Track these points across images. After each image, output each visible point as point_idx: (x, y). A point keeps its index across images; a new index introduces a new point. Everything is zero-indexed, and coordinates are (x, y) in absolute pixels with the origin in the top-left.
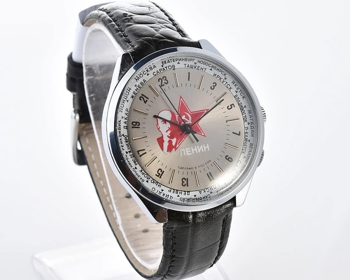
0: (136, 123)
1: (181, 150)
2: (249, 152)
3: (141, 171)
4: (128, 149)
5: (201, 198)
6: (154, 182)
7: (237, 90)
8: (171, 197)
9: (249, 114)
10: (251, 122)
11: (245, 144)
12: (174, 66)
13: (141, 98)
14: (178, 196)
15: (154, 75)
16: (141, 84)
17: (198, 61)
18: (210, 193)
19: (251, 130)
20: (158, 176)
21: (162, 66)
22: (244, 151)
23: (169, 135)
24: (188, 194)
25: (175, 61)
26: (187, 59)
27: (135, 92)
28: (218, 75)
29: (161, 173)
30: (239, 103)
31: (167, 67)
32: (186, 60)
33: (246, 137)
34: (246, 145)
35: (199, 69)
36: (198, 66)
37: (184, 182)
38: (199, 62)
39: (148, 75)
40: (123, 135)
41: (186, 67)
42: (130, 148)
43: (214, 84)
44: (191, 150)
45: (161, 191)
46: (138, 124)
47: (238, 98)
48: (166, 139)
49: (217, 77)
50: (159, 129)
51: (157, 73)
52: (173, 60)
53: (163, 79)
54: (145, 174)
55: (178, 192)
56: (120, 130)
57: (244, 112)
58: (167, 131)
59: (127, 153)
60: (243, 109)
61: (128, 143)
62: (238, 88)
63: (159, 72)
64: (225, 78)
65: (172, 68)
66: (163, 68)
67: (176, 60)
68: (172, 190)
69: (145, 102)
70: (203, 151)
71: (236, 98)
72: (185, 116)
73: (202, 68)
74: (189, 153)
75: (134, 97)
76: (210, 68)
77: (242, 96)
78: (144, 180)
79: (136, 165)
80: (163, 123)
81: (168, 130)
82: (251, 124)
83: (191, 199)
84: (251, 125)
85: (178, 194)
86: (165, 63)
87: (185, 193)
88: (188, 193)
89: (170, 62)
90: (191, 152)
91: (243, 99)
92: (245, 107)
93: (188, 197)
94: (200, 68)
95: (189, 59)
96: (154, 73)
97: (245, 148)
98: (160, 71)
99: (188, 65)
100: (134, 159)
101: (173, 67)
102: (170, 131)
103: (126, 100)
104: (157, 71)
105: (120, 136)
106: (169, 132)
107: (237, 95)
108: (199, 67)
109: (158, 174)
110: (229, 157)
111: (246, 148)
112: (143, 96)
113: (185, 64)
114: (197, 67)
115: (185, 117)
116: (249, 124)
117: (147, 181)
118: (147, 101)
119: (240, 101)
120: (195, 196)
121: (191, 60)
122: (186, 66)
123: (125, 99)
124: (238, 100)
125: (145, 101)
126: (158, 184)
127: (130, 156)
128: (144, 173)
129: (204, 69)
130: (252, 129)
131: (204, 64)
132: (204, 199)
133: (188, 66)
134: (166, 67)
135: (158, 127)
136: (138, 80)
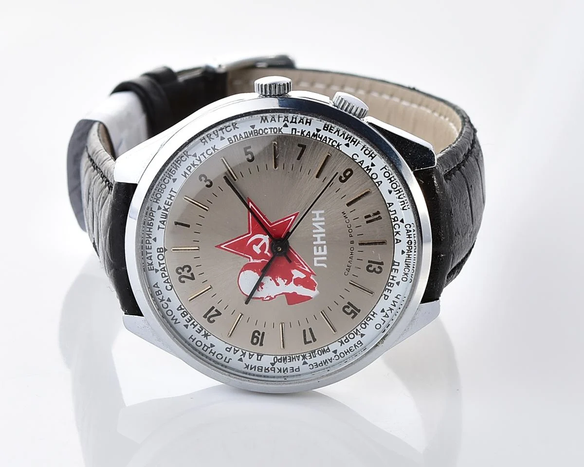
0: (254, 336)
1: (316, 264)
2: (338, 135)
3: (342, 343)
4: (299, 360)
5: (408, 243)
6: (366, 323)
7: (220, 138)
8: (397, 297)
9: (268, 122)
10: (284, 122)
11: (324, 140)
12: (160, 249)
13: (211, 319)
14: (398, 283)
15: (171, 289)
16: (185, 316)
17: (156, 202)
18: (403, 223)
19: (299, 123)
20: (356, 314)
21: (157, 271)
22: (336, 145)
23: (284, 281)
24: (397, 264)
25: (150, 245)
26: (150, 222)
27: (198, 329)
28: (187, 169)
29: (351, 308)
30: (244, 137)
31: (159, 262)
32: (151, 224)
33: (311, 135)
34: (326, 137)
35: (169, 204)
36: (165, 204)
37: (375, 269)
38: (157, 200)
39: (169, 300)
40: (273, 364)
41: (164, 227)
42: (298, 355)
43: (203, 179)
44: (318, 246)
45: (384, 314)
46: (256, 334)
47: (234, 137)
48: (292, 288)
49: (189, 171)
50: (271, 298)
51: (168, 283)
52: (149, 249)
53: (180, 273)
54: (349, 336)
55: (391, 283)
56: (262, 367)
57: (262, 130)
58: (278, 285)
59: (305, 363)
60: (257, 130)
61: (288, 358)
62: (216, 135)
63: (167, 278)
64: (193, 156)
65: (163, 253)
66: (161, 270)
67: (149, 243)
68: (385, 293)
69: (219, 314)
70: (323, 223)
71: (234, 140)
72: (254, 245)
73: (169, 197)
74: (323, 251)
75: (207, 332)
76: (171, 181)
77: (231, 130)
78: (360, 341)
79: (330, 351)
80: (262, 288)
81: (275, 281)
82: (286, 122)
83: (407, 260)
84: (288, 122)
85: (393, 284)
86: (151, 264)
87: (395, 270)
88: (395, 264)
89: (150, 255)
90: (322, 246)
91: (238, 128)
92: (253, 127)
93: (403, 265)
94: (168, 200)
95: (150, 219)
96: (168, 288)
97: (331, 141)
98: (166, 276)
99: (160, 222)
100: (318, 351)
101: (160, 252)
102: (278, 278)
103: (211, 348)
104: (165, 282)
105: (273, 369)
106: (279, 280)
107: (228, 139)
108: (167, 203)
109: (353, 314)
110: (343, 176)
111: (330, 139)
112: (208, 316)
113: (159, 228)
114: (167, 207)
115: (257, 245)
116: (286, 126)
117: (362, 335)
118: (216, 311)
119: (240, 135)
120: (403, 252)
121: (153, 216)
122: (162, 226)
123: (209, 350)
124: (239, 138)
125: (216, 313)
126: (370, 316)
127: (311, 358)
128: (347, 338)
129: (172, 193)
130: (297, 122)
131: (162, 193)
132: (412, 236)
133: (163, 222)
134: (160, 264)
135: (268, 298)
136: (176, 320)
